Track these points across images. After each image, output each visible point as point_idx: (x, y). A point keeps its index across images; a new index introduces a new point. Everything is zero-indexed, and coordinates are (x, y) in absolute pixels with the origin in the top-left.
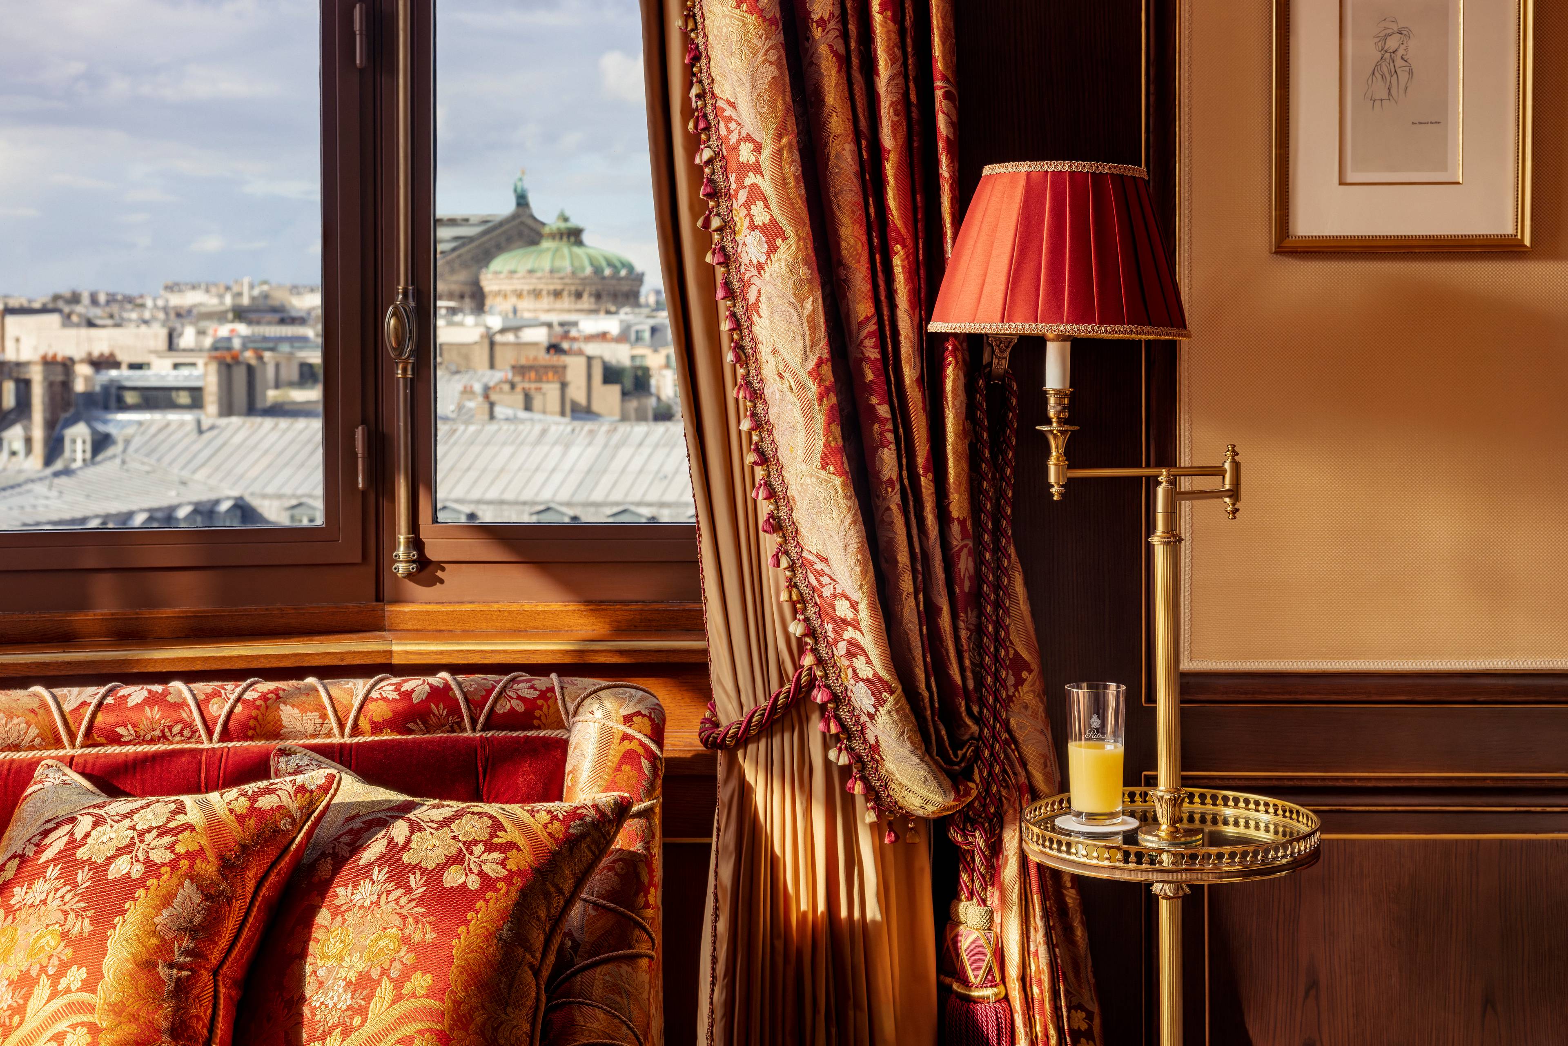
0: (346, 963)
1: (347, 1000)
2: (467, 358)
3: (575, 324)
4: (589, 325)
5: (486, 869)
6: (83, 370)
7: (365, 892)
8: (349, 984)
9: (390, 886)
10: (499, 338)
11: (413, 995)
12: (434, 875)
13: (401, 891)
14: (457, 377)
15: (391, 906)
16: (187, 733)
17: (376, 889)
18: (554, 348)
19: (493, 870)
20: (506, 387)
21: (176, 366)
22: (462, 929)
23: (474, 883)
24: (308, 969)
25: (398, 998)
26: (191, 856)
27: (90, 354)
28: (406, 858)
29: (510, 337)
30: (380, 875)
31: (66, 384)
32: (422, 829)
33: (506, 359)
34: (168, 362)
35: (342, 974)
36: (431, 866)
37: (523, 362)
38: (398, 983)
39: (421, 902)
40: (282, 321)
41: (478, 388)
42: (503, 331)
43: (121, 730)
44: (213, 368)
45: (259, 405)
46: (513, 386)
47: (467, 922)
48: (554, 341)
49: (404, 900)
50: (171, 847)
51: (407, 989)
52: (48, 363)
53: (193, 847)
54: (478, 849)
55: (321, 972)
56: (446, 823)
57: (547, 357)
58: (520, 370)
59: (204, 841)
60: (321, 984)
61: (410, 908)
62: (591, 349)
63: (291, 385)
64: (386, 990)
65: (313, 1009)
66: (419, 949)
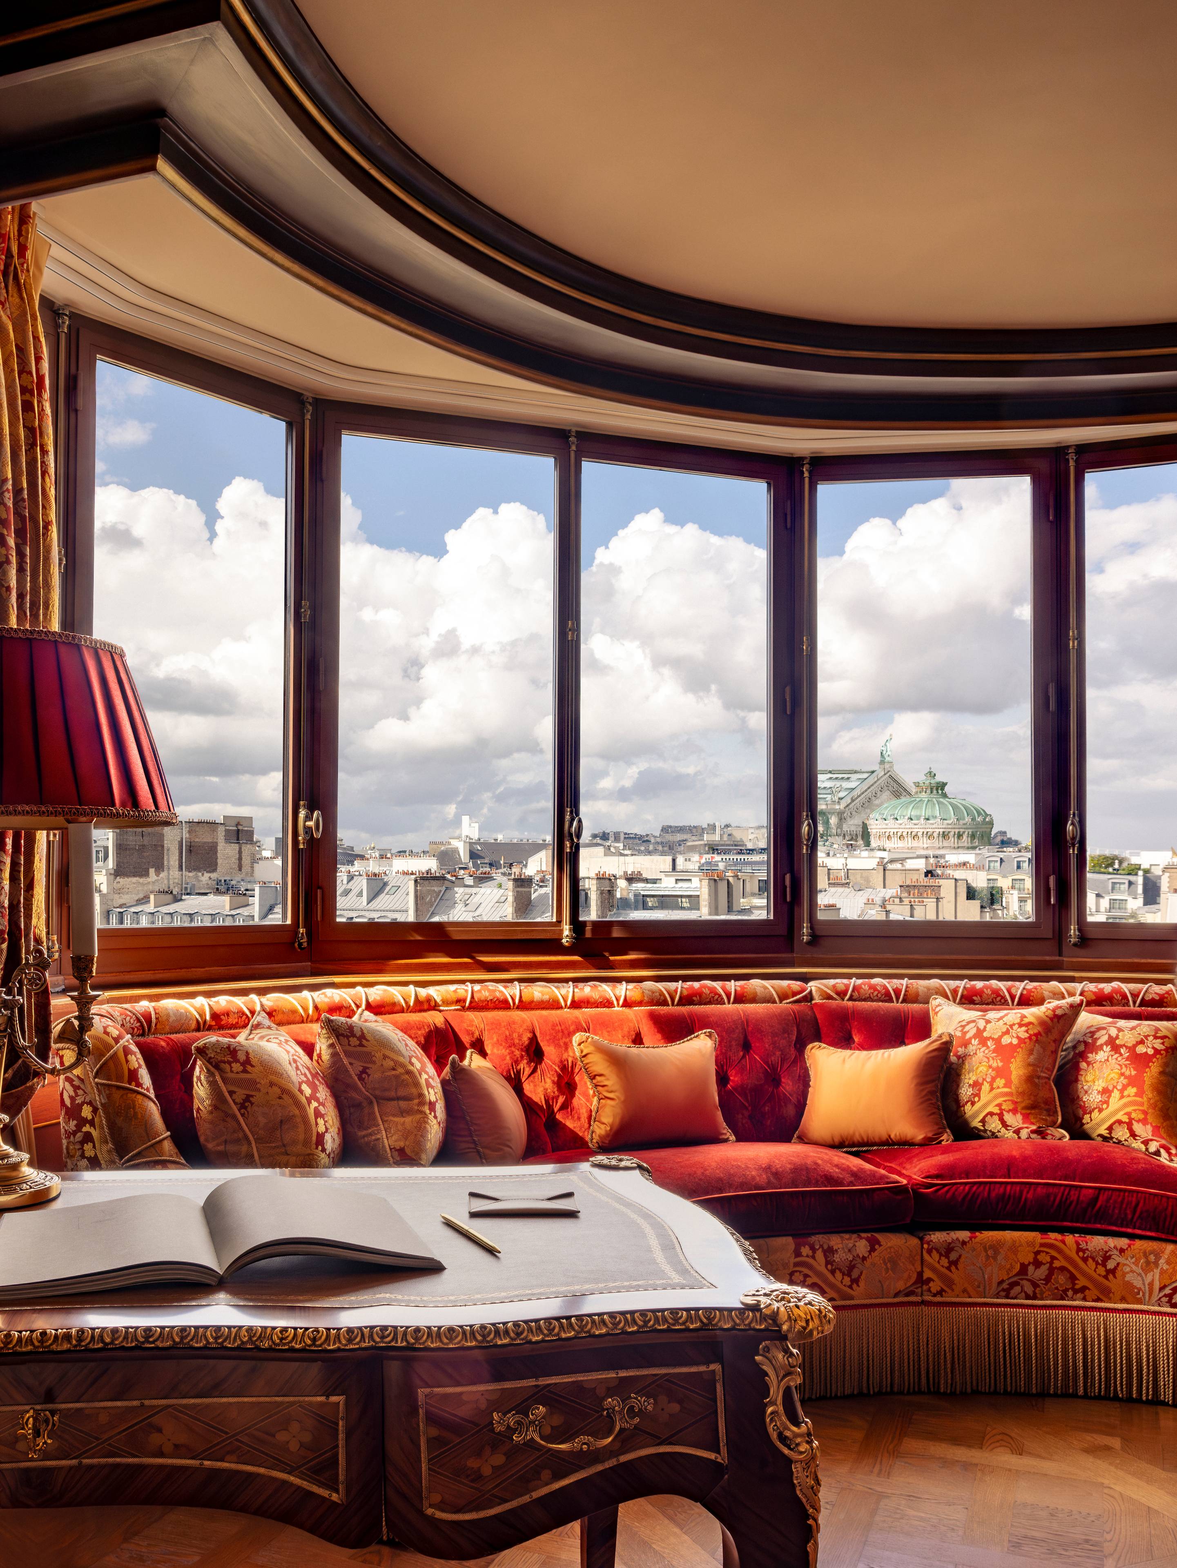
0: (1097, 1083)
1: (1099, 1098)
2: (867, 880)
3: (943, 856)
4: (953, 858)
5: (1155, 1046)
6: (622, 883)
7: (1101, 1056)
8: (1099, 1092)
9: (1113, 1053)
10: (890, 866)
11: (1129, 1096)
12: (1132, 1049)
13: (1117, 1055)
14: (861, 892)
15: (1114, 1061)
16: (1003, 1001)
17: (1106, 1054)
18: (929, 873)
19: (1159, 1047)
20: (897, 901)
21: (677, 880)
22: (1147, 1070)
23: (1151, 1052)
24: (1080, 1086)
25: (1122, 1097)
26: (1035, 1035)
27: (625, 873)
28: (1117, 1042)
29: (898, 866)
30: (1107, 1049)
31: (611, 893)
32: (1123, 1031)
33: (895, 881)
34: (673, 879)
35: (1095, 1088)
36: (1130, 1045)
37: (908, 883)
38: (1122, 1091)
39: (1127, 1059)
40: (740, 852)
41: (878, 900)
42: (892, 861)
43: (975, 998)
44: (705, 883)
45: (735, 909)
46: (901, 900)
47: (1150, 1067)
48: (930, 868)
49: (1119, 1059)
50: (1027, 1031)
51: (1126, 1093)
52: (600, 878)
53: (1036, 1031)
54: (1151, 1038)
55: (1085, 1088)
56: (1133, 1028)
57: (926, 879)
58: (906, 888)
59: (1039, 1029)
60: (1086, 1092)
61: (1123, 1062)
62: (959, 874)
63: (753, 895)
64: (1116, 1094)
65: (1084, 1102)
66: (1129, 1078)
